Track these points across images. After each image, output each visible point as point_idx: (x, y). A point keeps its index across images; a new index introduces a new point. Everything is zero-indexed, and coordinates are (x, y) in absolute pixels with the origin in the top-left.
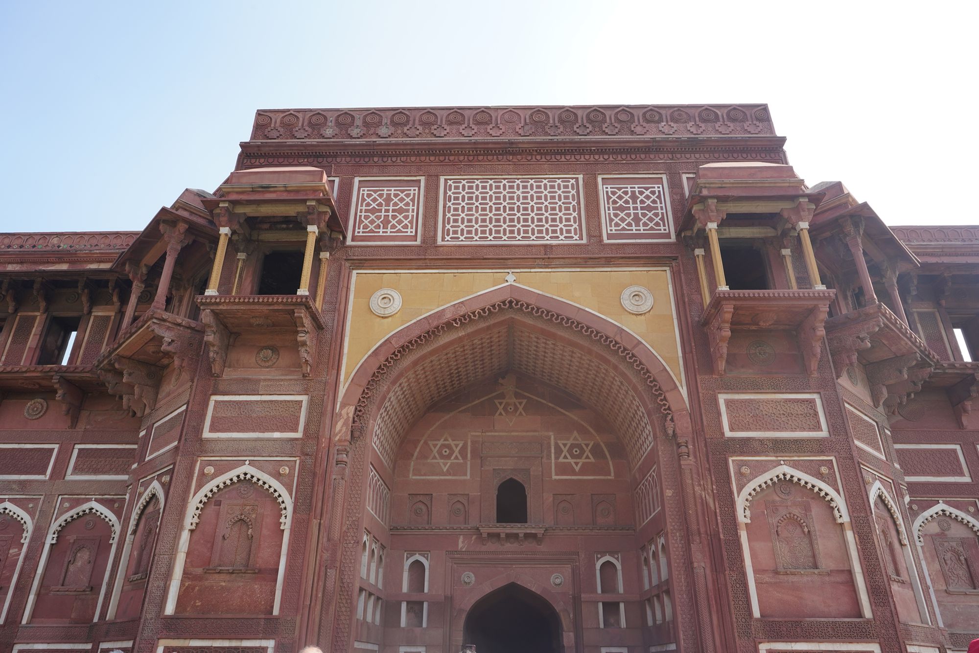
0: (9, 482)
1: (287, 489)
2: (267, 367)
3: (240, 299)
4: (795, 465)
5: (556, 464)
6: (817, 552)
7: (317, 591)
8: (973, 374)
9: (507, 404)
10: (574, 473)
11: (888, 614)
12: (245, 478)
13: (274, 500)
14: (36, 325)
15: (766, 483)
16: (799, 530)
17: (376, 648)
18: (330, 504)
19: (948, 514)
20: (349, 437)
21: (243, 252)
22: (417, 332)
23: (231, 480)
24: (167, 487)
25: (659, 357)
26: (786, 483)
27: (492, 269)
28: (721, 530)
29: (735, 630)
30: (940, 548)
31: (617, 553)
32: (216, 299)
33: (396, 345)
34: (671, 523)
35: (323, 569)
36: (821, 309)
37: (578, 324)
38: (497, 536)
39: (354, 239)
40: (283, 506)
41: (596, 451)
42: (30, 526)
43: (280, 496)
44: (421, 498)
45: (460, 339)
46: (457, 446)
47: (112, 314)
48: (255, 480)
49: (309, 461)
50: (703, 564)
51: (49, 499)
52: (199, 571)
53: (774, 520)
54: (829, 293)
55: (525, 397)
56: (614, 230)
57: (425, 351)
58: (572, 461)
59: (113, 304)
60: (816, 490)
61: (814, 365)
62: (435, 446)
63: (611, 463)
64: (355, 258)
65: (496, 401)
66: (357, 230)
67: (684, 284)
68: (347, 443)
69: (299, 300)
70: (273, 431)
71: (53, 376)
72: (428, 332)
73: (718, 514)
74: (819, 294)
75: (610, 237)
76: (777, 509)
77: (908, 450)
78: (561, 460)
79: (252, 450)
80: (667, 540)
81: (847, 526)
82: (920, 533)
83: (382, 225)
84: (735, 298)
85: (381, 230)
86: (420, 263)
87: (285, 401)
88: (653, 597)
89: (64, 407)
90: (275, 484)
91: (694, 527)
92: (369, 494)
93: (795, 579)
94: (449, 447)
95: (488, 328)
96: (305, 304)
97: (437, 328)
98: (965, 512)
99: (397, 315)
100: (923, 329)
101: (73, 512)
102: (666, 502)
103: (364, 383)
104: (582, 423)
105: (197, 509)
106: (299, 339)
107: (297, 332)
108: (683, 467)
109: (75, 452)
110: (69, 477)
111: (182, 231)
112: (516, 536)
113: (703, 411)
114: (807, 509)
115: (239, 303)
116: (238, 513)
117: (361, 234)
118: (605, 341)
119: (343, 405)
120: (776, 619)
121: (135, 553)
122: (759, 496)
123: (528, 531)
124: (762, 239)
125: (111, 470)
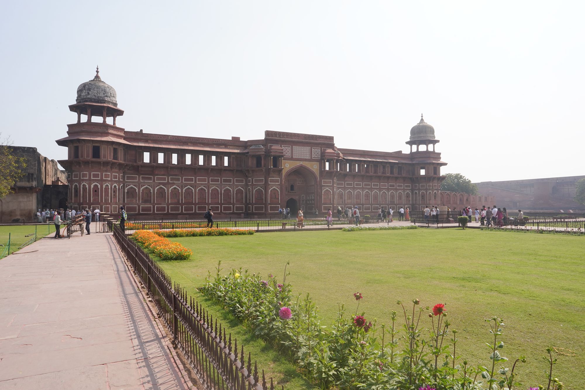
1: (279, 190)
2: (274, 174)
4: (328, 188)
6: (329, 197)
10: (300, 184)
13: (277, 191)
16: (327, 195)
20: (284, 183)
23: (273, 188)
25: (317, 175)
26: (327, 190)
27: (299, 161)
29: (321, 204)
31: (304, 194)
33: (289, 171)
34: (316, 194)
37: (308, 169)
38: (290, 192)
41: (303, 181)
45: (295, 171)
49: (281, 186)
50: (318, 198)
51: (233, 187)
52: (271, 198)
64: (283, 159)
67: (320, 165)
70: (276, 183)
73: (320, 193)
75: (313, 158)
79: (275, 185)
81: (332, 194)
85: (286, 154)
86: (291, 160)
87: (277, 179)
88: (310, 200)
97: (293, 169)
99: (289, 167)
103: (285, 177)
108: (317, 188)
109: (235, 180)
110: (235, 183)
113: (320, 181)
114: (329, 193)
116: (274, 192)
118: (311, 172)
119: (283, 180)
120: (324, 203)
122: (325, 191)
123: (294, 192)
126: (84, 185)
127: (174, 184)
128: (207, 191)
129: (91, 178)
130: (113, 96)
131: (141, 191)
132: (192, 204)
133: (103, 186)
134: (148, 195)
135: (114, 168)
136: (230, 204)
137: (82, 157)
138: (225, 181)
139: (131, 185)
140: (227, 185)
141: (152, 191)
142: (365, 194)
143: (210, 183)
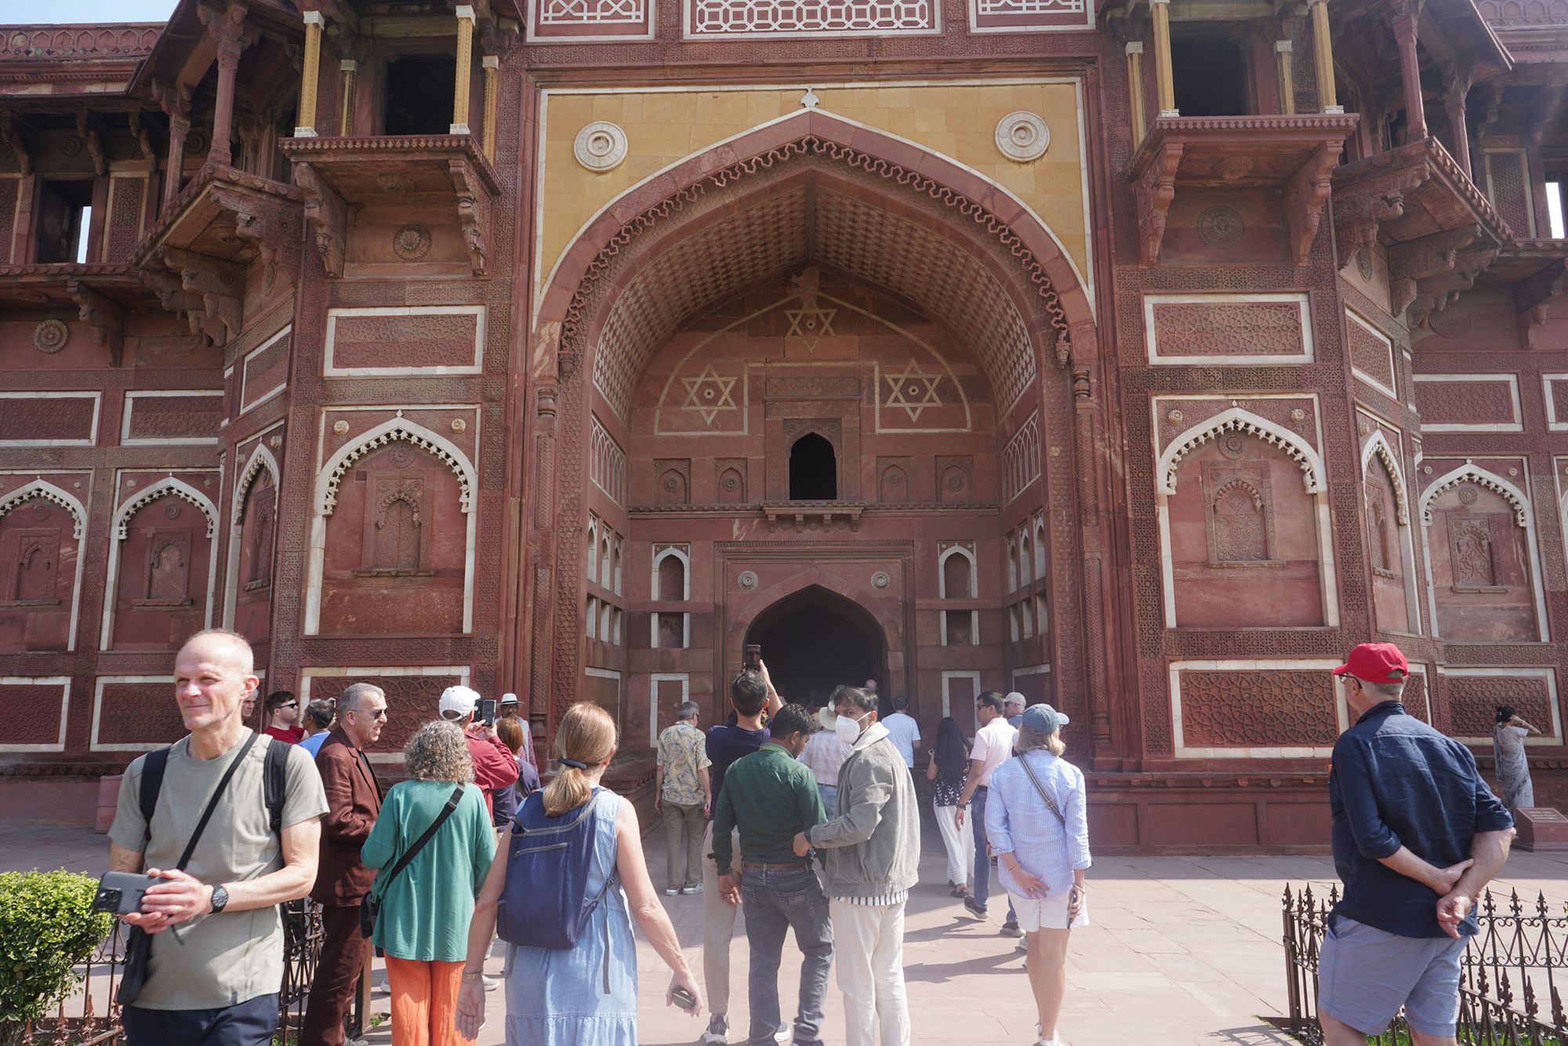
0: (36, 449)
1: (465, 453)
2: (414, 261)
3: (354, 143)
4: (1254, 407)
5: (882, 411)
6: (1270, 536)
7: (524, 599)
8: (1562, 260)
9: (806, 317)
10: (909, 423)
11: (1363, 621)
12: (399, 438)
13: (448, 470)
14: (20, 195)
15: (1205, 435)
16: (1248, 504)
17: (617, 676)
18: (533, 475)
19: (1476, 478)
20: (555, 372)
21: (349, 58)
22: (655, 198)
23: (378, 440)
24: (280, 453)
25: (1053, 236)
26: (1236, 434)
27: (778, 83)
28: (1129, 506)
29: (1138, 645)
30: (1455, 529)
31: (971, 541)
32: (315, 143)
33: (622, 219)
34: (1055, 497)
35: (531, 568)
36: (1330, 149)
37: (923, 179)
38: (791, 518)
39: (539, 31)
40: (462, 478)
41: (945, 390)
42: (81, 513)
43: (455, 463)
44: (674, 465)
45: (728, 208)
46: (726, 384)
47: (145, 174)
48: (414, 440)
49: (497, 410)
50: (1098, 555)
51: (103, 475)
52: (347, 574)
53: (1211, 491)
54: (1347, 121)
55: (834, 306)
56: (989, 9)
57: (670, 231)
58: (907, 406)
59: (142, 157)
60: (1282, 444)
61: (1305, 246)
62: (692, 385)
63: (967, 408)
64: (543, 66)
65: (788, 313)
66: (543, 15)
67: (1103, 107)
68: (554, 382)
69: (454, 144)
70: (434, 363)
71: (66, 281)
72: (673, 198)
73: (1128, 482)
74: (1330, 121)
75: (982, 21)
76: (1218, 475)
77: (1433, 384)
78: (890, 404)
79: (405, 394)
80: (1047, 522)
81: (1321, 498)
82: (1429, 508)
83: (586, 5)
84: (1187, 132)
85: (585, 14)
86: (656, 74)
87: (449, 316)
88: (1021, 602)
89: (96, 332)
90: (446, 446)
91: (1090, 501)
92: (593, 459)
93: (1233, 574)
94: (714, 386)
95: (774, 189)
96: (465, 149)
97: (689, 189)
98: (1502, 476)
99: (621, 168)
100: (1495, 184)
101: (142, 494)
102: (1049, 465)
103: (574, 284)
104: (925, 346)
105: (331, 484)
106: (461, 212)
107: (457, 200)
108: (1079, 412)
109: (129, 404)
110: (127, 441)
111: (238, 18)
112: (819, 519)
113: (1118, 324)
114: (1264, 473)
115: (354, 151)
116: (395, 490)
117: (551, 22)
118: (966, 209)
119: (543, 321)
120: (1199, 630)
121: (248, 551)
122: (1193, 455)
123: (838, 512)
124: (1245, 22)
125: (190, 429)
136: (49, 657)
138: (22, 419)
140: (34, 458)
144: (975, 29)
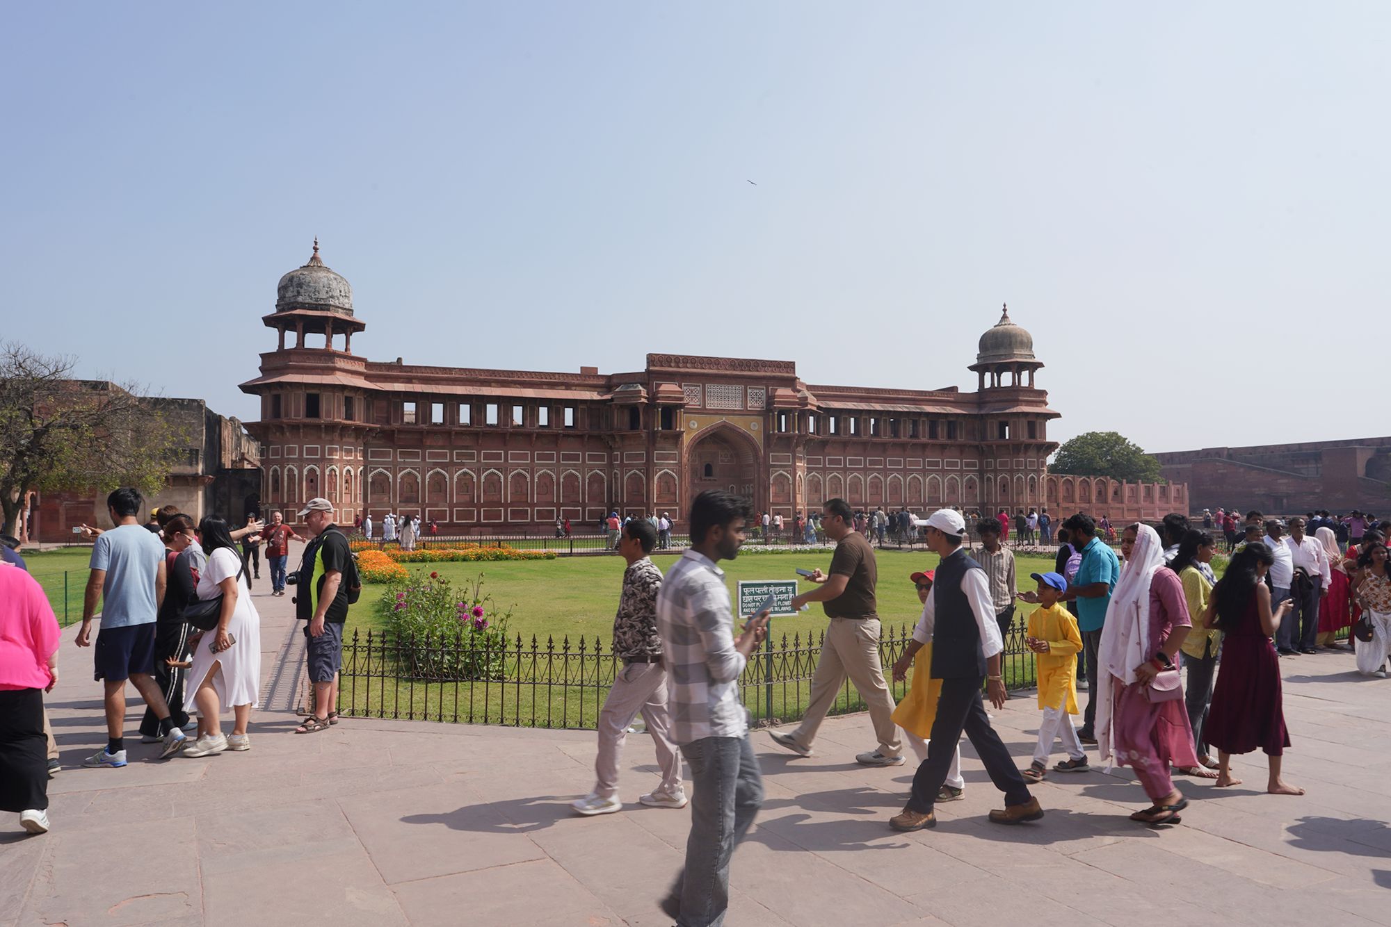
1: (676, 475)
2: (667, 444)
4: (784, 471)
5: (720, 459)
6: (784, 489)
10: (726, 463)
15: (777, 475)
16: (782, 484)
19: (814, 476)
22: (701, 434)
23: (663, 473)
25: (758, 443)
26: (781, 474)
27: (719, 416)
31: (735, 484)
33: (697, 437)
34: (755, 481)
37: (740, 432)
38: (704, 479)
40: (676, 479)
45: (711, 435)
48: (668, 473)
49: (680, 468)
52: (659, 493)
56: (750, 405)
64: (685, 411)
67: (766, 424)
68: (687, 464)
70: (670, 460)
73: (766, 480)
76: (778, 480)
78: (723, 458)
79: (666, 465)
81: (791, 484)
85: (691, 402)
86: (701, 413)
87: (671, 453)
90: (673, 473)
97: (706, 432)
98: (819, 474)
99: (696, 429)
102: (754, 476)
103: (689, 448)
108: (760, 470)
110: (587, 462)
113: (766, 456)
114: (784, 480)
118: (746, 438)
119: (685, 454)
122: (775, 477)
125: (599, 460)
126: (290, 470)
127: (463, 465)
128: (529, 480)
129: (303, 456)
130: (345, 296)
131: (399, 481)
132: (500, 504)
133: (324, 470)
134: (411, 486)
135: (347, 436)
136: (576, 503)
137: (287, 415)
138: (566, 457)
139: (379, 468)
140: (570, 465)
141: (419, 480)
142: (871, 482)
143: (536, 462)
144: (749, 409)
